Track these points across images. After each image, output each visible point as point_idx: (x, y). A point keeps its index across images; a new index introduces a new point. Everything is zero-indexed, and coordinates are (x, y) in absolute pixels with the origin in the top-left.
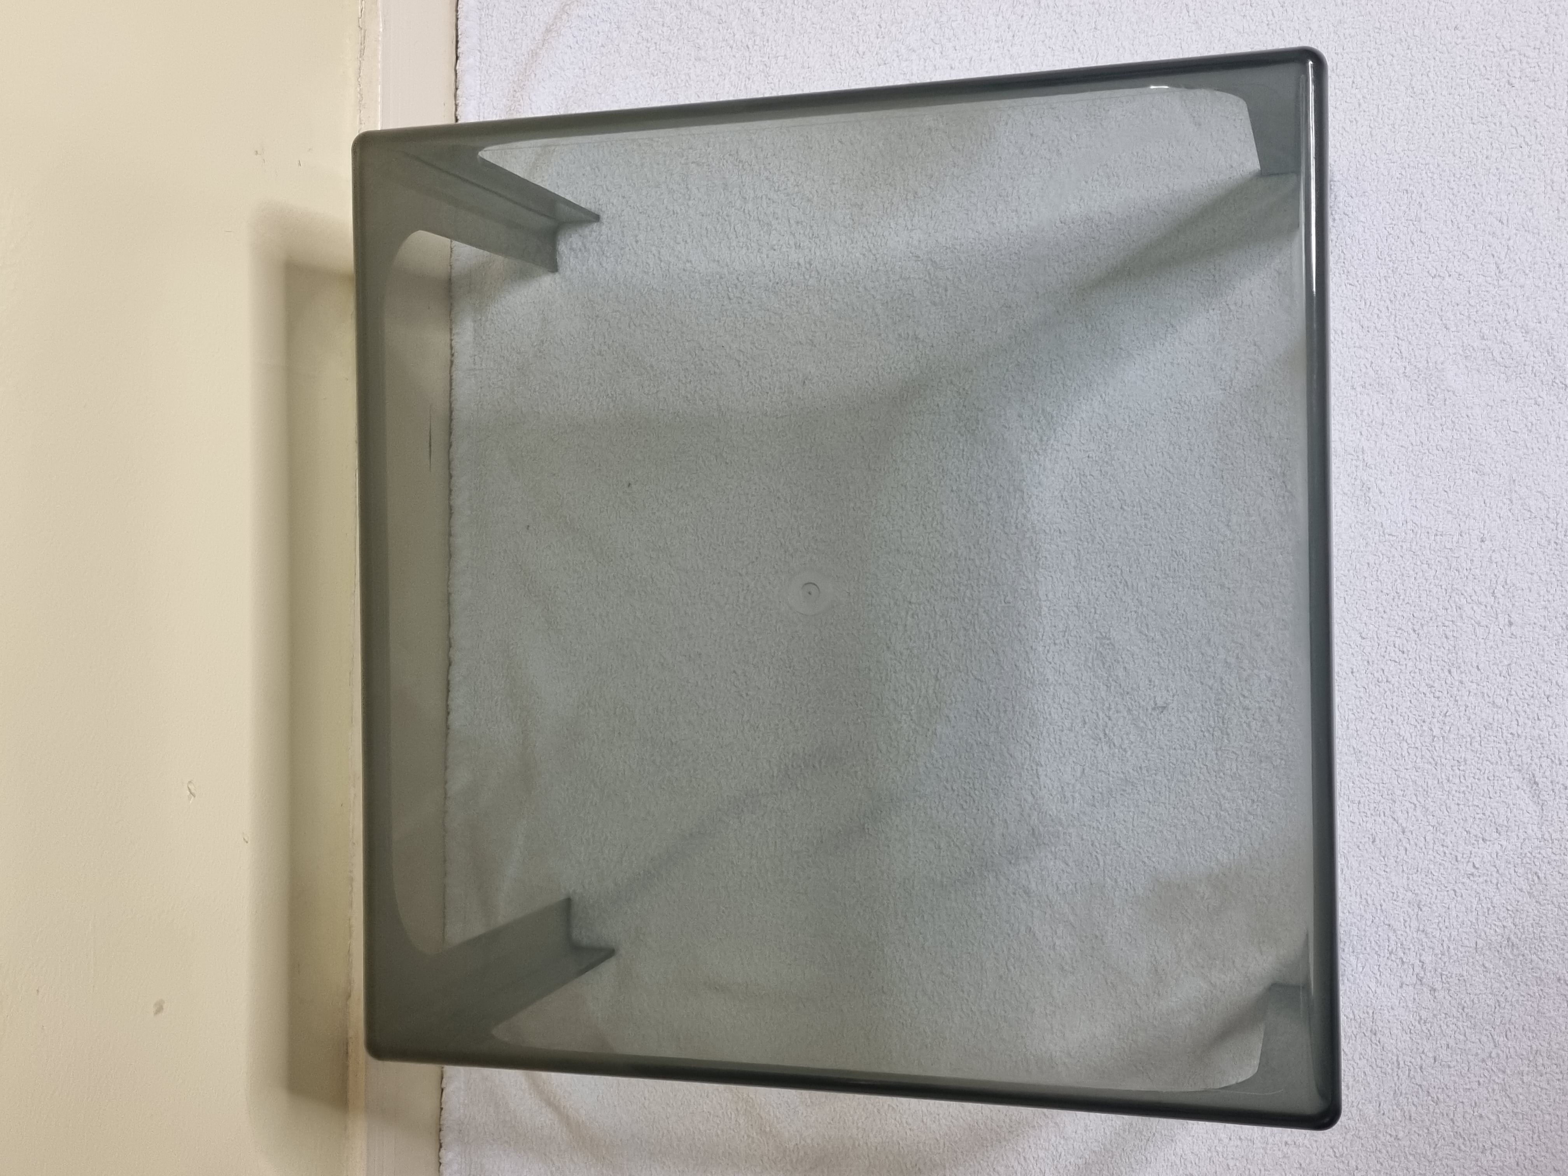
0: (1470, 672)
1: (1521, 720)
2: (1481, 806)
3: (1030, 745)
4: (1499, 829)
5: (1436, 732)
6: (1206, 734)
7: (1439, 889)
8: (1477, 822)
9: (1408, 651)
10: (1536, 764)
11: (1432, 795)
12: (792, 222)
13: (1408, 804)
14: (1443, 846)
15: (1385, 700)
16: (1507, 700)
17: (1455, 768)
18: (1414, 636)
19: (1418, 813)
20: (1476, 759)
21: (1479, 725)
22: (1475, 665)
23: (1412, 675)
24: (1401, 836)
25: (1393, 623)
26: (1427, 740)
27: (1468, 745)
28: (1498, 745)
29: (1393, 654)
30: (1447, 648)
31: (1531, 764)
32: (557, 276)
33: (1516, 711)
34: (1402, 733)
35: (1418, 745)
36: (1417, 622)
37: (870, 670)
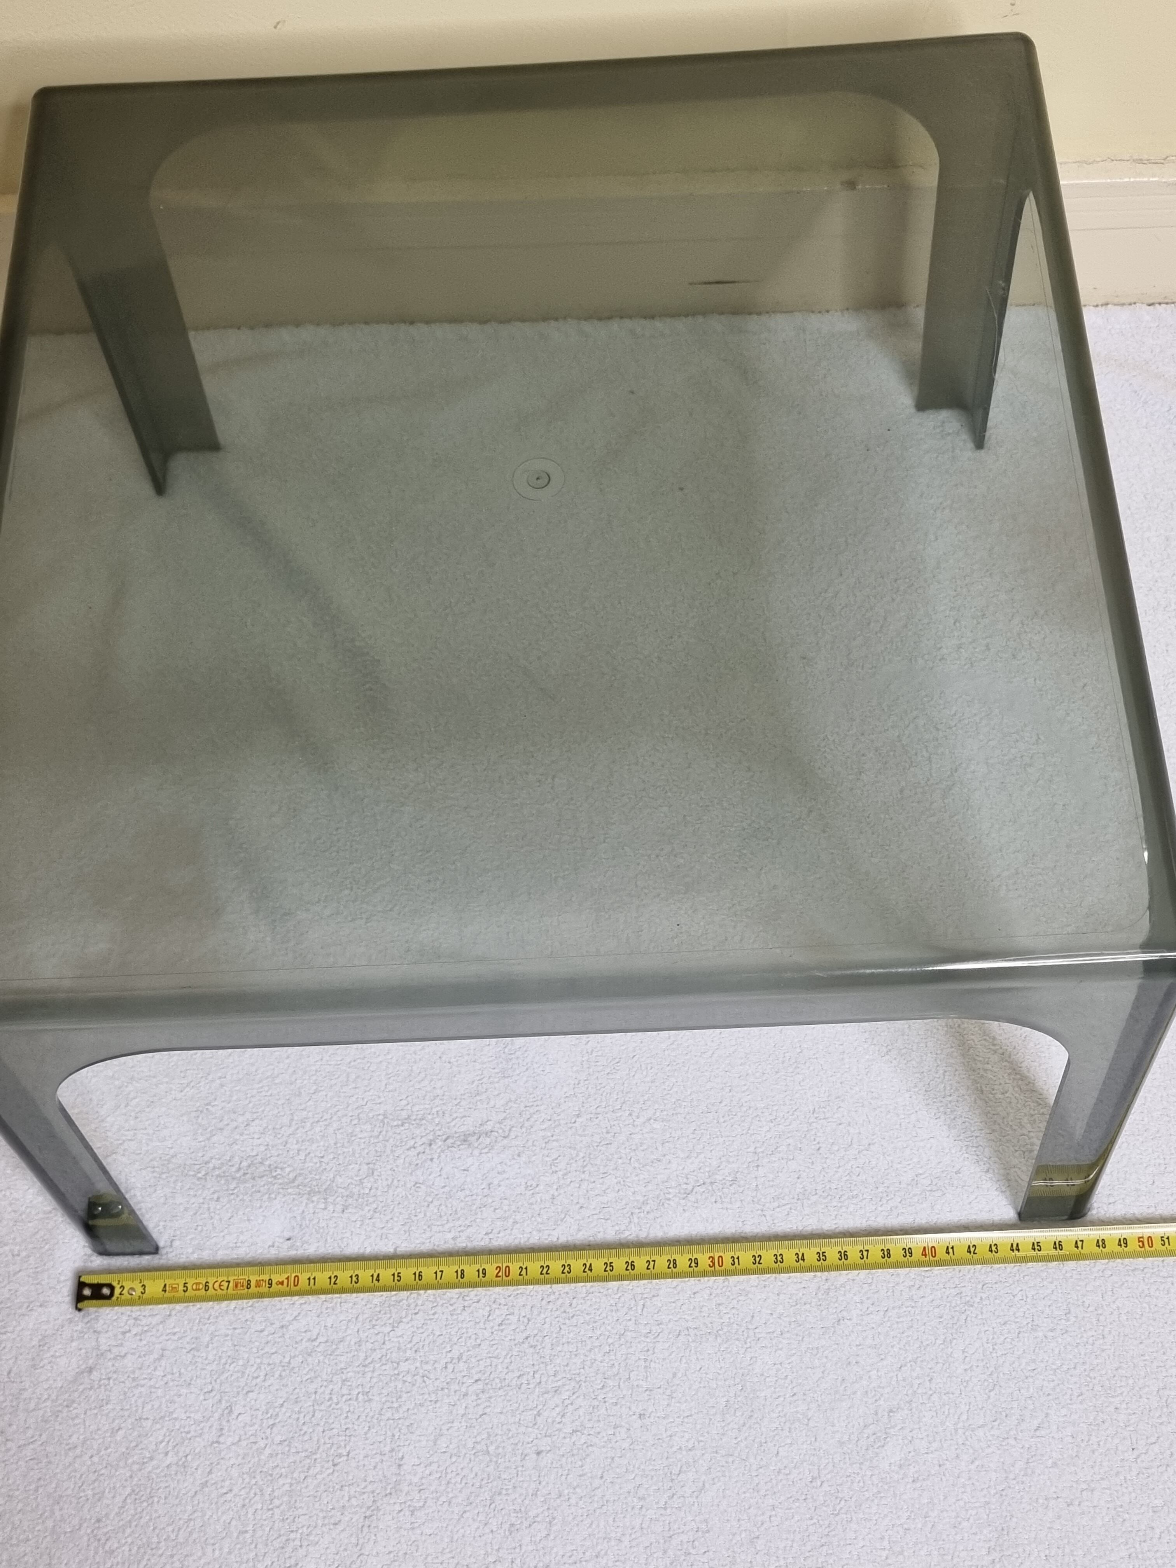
0: (478, 1405)
1: (420, 1469)
2: (314, 1421)
3: (391, 910)
4: (286, 1443)
5: (404, 1366)
6: (404, 1102)
7: (213, 1373)
8: (295, 1416)
9: (502, 1331)
10: (365, 1487)
11: (326, 1361)
12: (988, 640)
13: (315, 1332)
14: (266, 1375)
15: (442, 1305)
16: (445, 1452)
17: (360, 1389)
18: (520, 1337)
19: (304, 1344)
20: (371, 1414)
21: (414, 1417)
22: (488, 1410)
23: (474, 1337)
24: (278, 1324)
25: (536, 1312)
26: (394, 1355)
27: (388, 1404)
28: (388, 1441)
29: (497, 1312)
30: (507, 1377)
31: (366, 1481)
32: (913, 410)
33: (431, 1464)
34: (402, 1326)
35: (388, 1345)
36: (537, 1341)
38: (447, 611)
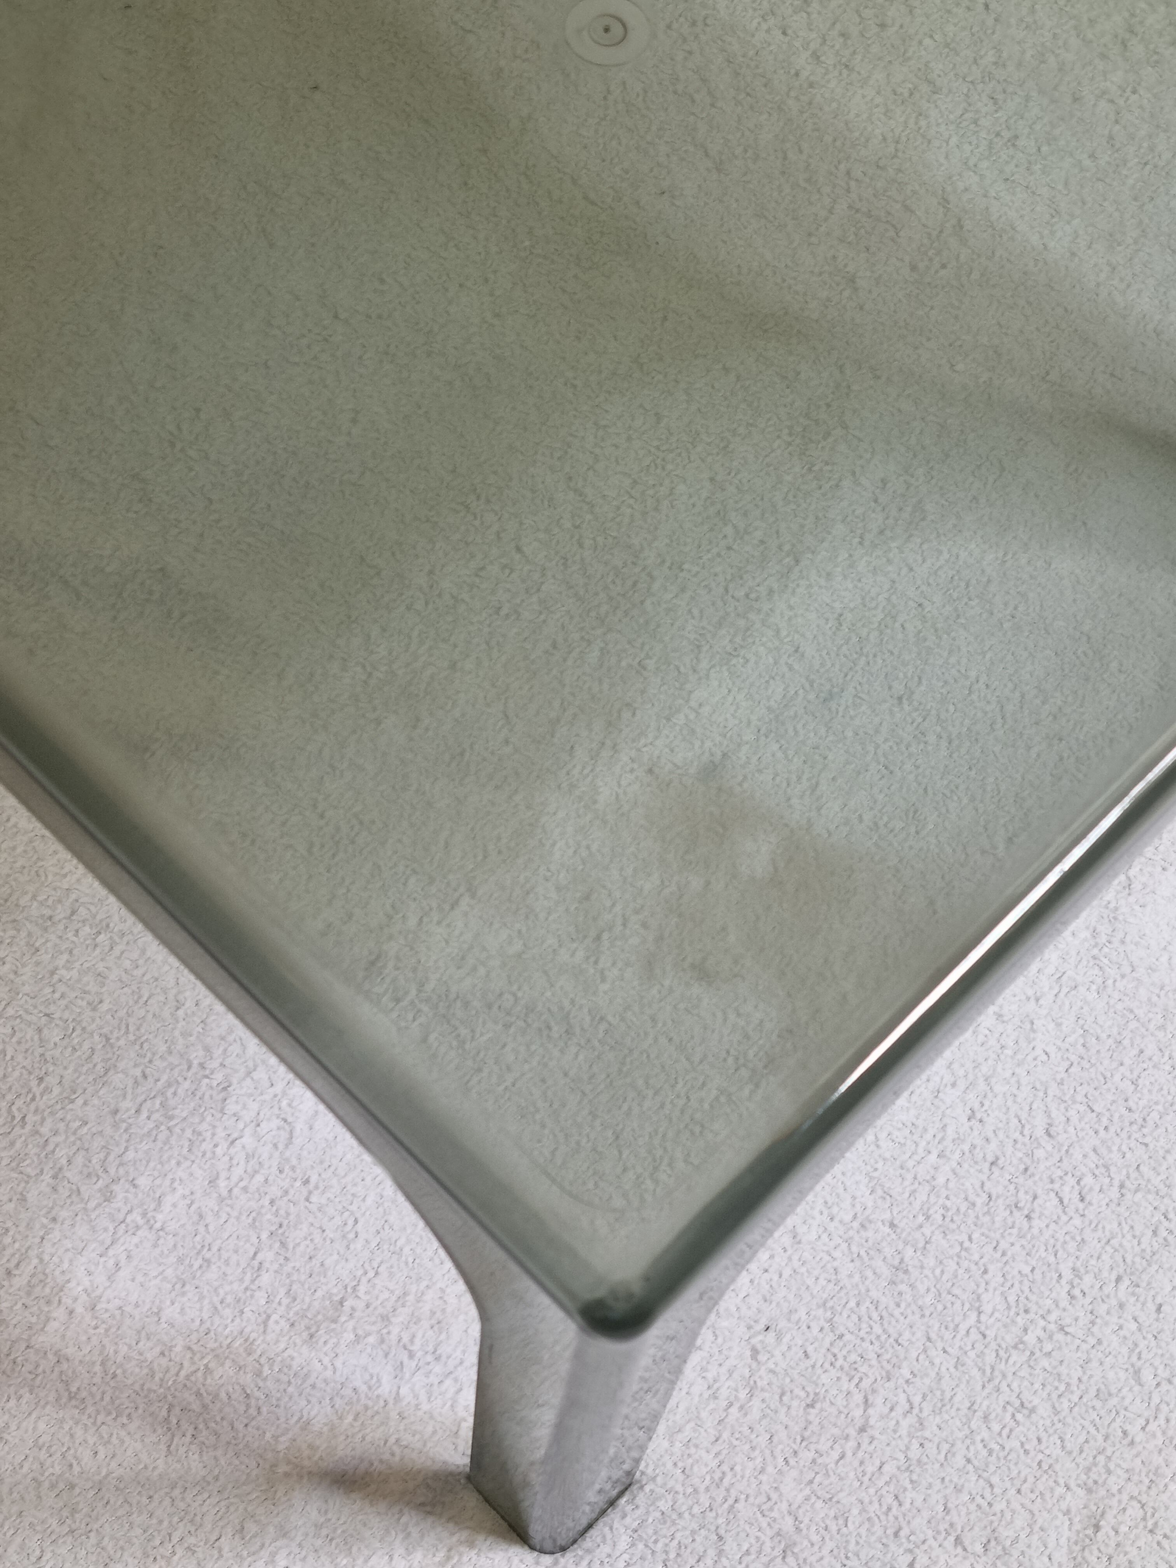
0: (1143, 1304)
1: (1153, 1427)
2: (997, 1491)
3: (485, 857)
4: (993, 1543)
5: (1030, 1338)
6: (730, 1060)
7: (836, 1552)
8: (973, 1507)
9: (1090, 1203)
10: (1120, 1502)
11: (946, 1417)
12: (838, 26)
13: (902, 1398)
14: (896, 1497)
15: (1003, 1236)
16: (1158, 1385)
17: (1010, 1409)
18: (1114, 1193)
19: (905, 1423)
20: (1048, 1423)
21: (1092, 1381)
22: (1159, 1300)
23: (1068, 1238)
24: (852, 1432)
25: (1103, 1151)
26: (1008, 1338)
27: (1054, 1396)
28: (1093, 1431)
29: (1067, 1189)
30: (1143, 1246)
31: (1113, 1495)
33: (1158, 1409)
34: (985, 1297)
35: (991, 1334)
36: (1136, 1179)
37: (378, 574)
38: (179, 446)
